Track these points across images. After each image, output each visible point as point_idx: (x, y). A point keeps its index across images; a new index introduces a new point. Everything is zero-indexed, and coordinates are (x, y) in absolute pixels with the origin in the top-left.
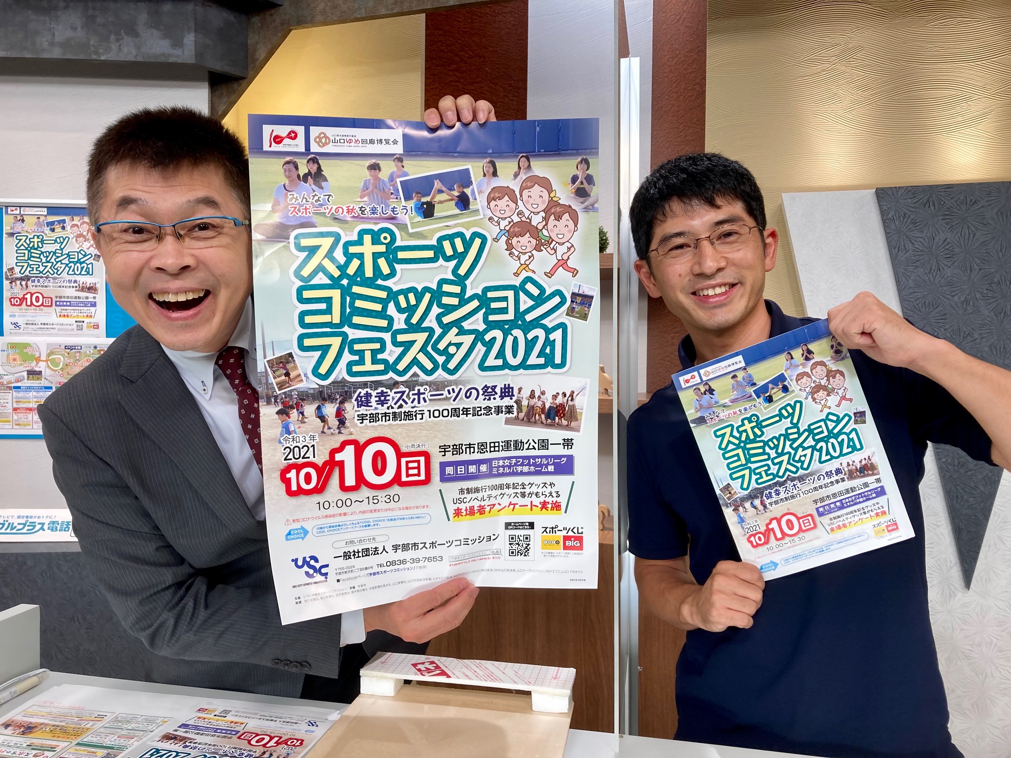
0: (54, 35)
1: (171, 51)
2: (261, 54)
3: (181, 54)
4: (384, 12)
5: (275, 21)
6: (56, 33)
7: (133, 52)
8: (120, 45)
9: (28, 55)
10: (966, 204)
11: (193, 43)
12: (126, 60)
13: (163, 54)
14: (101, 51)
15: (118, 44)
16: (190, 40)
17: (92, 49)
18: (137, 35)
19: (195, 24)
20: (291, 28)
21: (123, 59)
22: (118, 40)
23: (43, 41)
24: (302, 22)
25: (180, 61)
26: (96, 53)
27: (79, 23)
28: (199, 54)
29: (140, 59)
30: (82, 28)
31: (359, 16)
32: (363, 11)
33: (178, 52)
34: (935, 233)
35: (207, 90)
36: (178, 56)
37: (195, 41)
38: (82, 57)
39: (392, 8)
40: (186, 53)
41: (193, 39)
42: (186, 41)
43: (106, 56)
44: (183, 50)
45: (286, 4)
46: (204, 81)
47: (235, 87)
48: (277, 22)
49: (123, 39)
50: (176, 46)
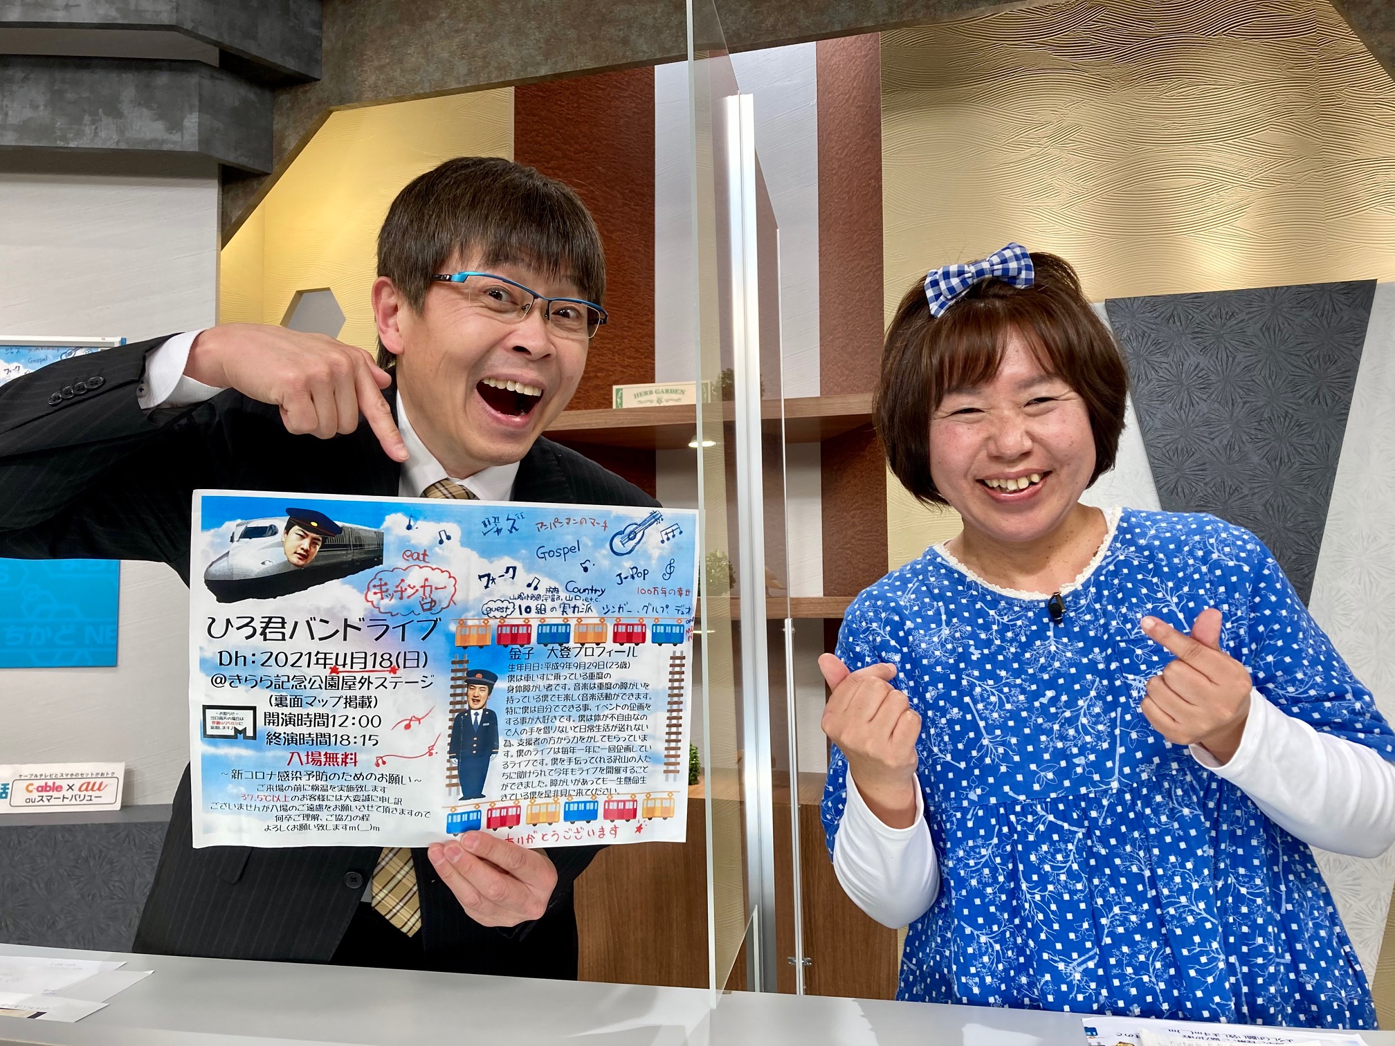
0: (6, 115)
1: (167, 136)
2: (291, 143)
3: (179, 140)
4: (454, 85)
5: (310, 100)
6: (10, 113)
7: (114, 137)
8: (96, 128)
10: (1221, 318)
11: (195, 125)
12: (104, 147)
13: (154, 140)
14: (70, 135)
15: (94, 127)
16: (192, 122)
17: (59, 133)
18: (119, 115)
19: (200, 101)
20: (332, 108)
21: (100, 146)
22: (93, 122)
24: (346, 100)
25: (178, 148)
26: (64, 138)
27: (41, 100)
28: (204, 140)
29: (123, 146)
30: (46, 106)
31: (421, 91)
32: (427, 84)
33: (176, 137)
34: (1184, 357)
35: (217, 190)
36: (174, 143)
37: (199, 123)
38: (43, 143)
39: (464, 81)
40: (187, 137)
41: (197, 120)
42: (186, 123)
43: (76, 143)
44: (182, 134)
45: (325, 78)
46: (213, 179)
47: (255, 186)
48: (314, 100)
49: (101, 120)
50: (173, 129)
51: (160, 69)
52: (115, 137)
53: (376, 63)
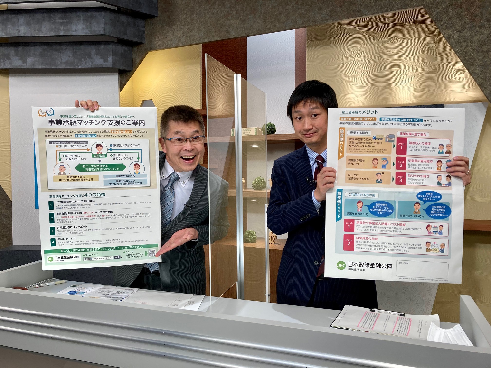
0: (62, 59)
1: (104, 63)
2: (138, 62)
3: (107, 64)
4: (181, 45)
5: (142, 49)
6: (63, 59)
8: (86, 62)
9: (53, 67)
11: (111, 60)
12: (88, 67)
13: (101, 65)
14: (79, 64)
15: (85, 62)
16: (110, 59)
17: (76, 64)
18: (92, 58)
19: (112, 53)
20: (148, 51)
21: (87, 67)
22: (85, 60)
23: (58, 62)
24: (152, 49)
25: (107, 67)
26: (78, 66)
27: (71, 55)
28: (114, 64)
29: (93, 67)
31: (172, 46)
32: (174, 45)
33: (106, 63)
35: (118, 76)
36: (106, 65)
37: (112, 59)
38: (72, 67)
39: (184, 43)
40: (109, 63)
41: (111, 58)
43: (80, 66)
44: (108, 63)
45: (146, 43)
46: (117, 72)
47: (128, 74)
48: (143, 49)
49: (87, 60)
50: (105, 61)
51: (101, 44)
52: (90, 64)
53: (160, 38)
